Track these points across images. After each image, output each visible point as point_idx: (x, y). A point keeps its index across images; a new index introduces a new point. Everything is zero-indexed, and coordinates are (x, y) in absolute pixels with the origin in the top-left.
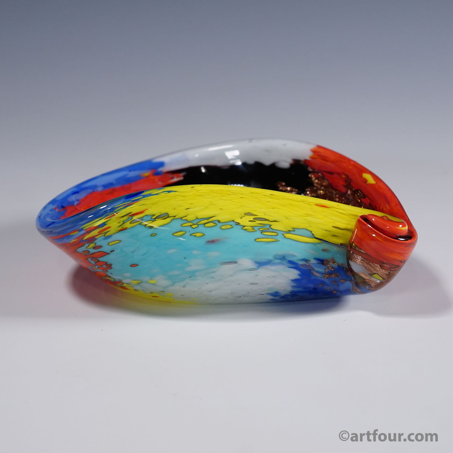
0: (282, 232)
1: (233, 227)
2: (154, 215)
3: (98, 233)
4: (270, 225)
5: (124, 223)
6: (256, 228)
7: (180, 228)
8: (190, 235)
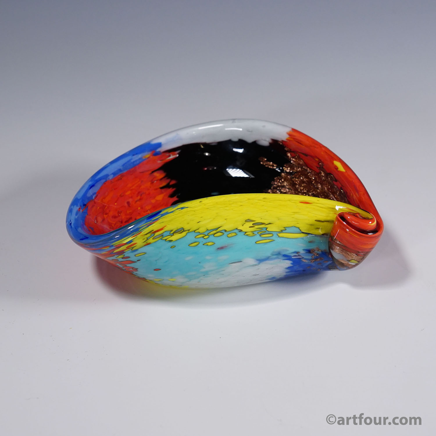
0: (276, 233)
1: (237, 234)
2: (172, 231)
3: (126, 248)
4: (266, 228)
5: (148, 239)
6: (256, 233)
7: (194, 240)
8: (203, 245)
